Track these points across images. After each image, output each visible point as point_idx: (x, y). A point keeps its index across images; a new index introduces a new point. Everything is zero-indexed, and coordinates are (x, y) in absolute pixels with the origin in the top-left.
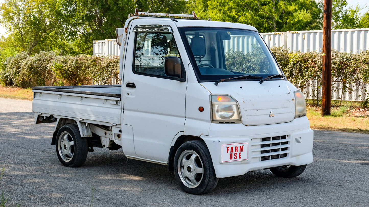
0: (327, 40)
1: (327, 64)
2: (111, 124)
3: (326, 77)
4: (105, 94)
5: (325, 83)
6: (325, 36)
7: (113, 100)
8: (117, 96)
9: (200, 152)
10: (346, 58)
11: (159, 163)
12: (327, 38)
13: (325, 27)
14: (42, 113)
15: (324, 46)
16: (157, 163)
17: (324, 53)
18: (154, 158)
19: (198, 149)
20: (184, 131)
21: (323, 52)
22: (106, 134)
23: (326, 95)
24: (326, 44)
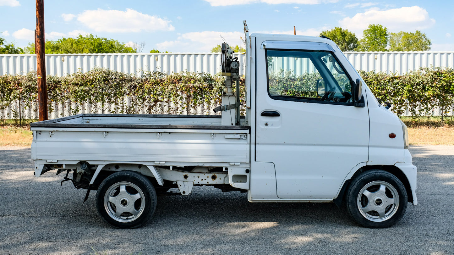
0: (42, 64)
1: (44, 86)
2: (230, 163)
3: (43, 98)
4: (217, 126)
5: (42, 104)
6: (41, 60)
7: (235, 133)
8: (243, 128)
9: (395, 181)
10: (53, 81)
11: (311, 202)
12: (42, 62)
13: (39, 51)
14: (58, 160)
15: (40, 69)
16: (308, 202)
17: (40, 76)
18: (311, 197)
19: (392, 179)
20: (368, 162)
21: (39, 74)
22: (186, 177)
23: (44, 115)
24: (41, 68)
